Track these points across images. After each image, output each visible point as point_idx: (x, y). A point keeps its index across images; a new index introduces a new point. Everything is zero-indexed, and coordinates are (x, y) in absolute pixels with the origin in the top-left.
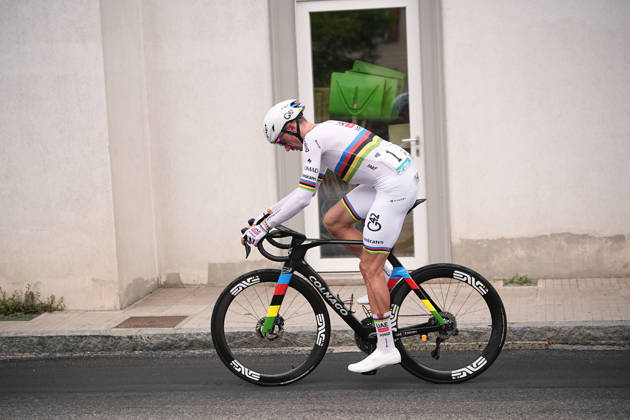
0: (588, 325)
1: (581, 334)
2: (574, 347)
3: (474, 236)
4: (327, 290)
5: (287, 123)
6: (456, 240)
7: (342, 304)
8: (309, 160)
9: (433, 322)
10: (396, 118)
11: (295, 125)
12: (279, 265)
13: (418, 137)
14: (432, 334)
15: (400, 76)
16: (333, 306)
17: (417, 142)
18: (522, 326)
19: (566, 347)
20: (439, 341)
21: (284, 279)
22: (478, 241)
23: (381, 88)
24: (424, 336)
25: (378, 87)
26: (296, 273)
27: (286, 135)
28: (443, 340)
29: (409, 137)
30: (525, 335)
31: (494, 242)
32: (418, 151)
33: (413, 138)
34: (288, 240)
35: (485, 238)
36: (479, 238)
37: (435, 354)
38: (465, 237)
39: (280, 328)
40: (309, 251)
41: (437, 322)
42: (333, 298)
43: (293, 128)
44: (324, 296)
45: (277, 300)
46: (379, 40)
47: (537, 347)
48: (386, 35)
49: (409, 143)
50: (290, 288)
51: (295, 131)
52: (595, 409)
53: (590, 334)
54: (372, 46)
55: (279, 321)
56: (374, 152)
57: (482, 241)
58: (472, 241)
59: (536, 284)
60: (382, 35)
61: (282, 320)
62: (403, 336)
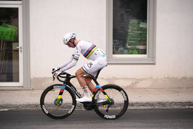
0: (69, 103)
1: (67, 105)
2: (65, 109)
3: (37, 76)
4: (76, 91)
5: (71, 39)
6: (32, 78)
7: (81, 95)
8: (78, 52)
9: (108, 102)
10: (15, 40)
11: (73, 40)
12: (62, 83)
13: (21, 47)
14: (107, 105)
15: (17, 28)
16: (78, 96)
17: (21, 48)
18: (50, 103)
19: (63, 109)
20: (108, 107)
21: (63, 87)
22: (38, 78)
23: (11, 31)
24: (105, 106)
25: (9, 31)
26: (67, 85)
27: (70, 43)
28: (109, 107)
29: (19, 47)
30: (51, 106)
31: (43, 78)
32: (21, 51)
33: (20, 47)
34: (65, 75)
35: (40, 77)
36: (38, 77)
37: (107, 111)
38: (34, 77)
39: (61, 102)
40: (71, 79)
41: (109, 102)
42: (78, 93)
43: (72, 41)
44: (75, 93)
45: (61, 93)
46: (12, 17)
47: (54, 109)
48: (14, 16)
49: (18, 48)
50: (65, 90)
51: (73, 42)
52: (69, 127)
53: (69, 106)
54: (10, 19)
55: (61, 100)
56: (97, 50)
57: (39, 78)
58: (37, 78)
59: (55, 91)
60: (13, 16)
61: (62, 99)
62: (99, 105)
